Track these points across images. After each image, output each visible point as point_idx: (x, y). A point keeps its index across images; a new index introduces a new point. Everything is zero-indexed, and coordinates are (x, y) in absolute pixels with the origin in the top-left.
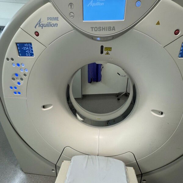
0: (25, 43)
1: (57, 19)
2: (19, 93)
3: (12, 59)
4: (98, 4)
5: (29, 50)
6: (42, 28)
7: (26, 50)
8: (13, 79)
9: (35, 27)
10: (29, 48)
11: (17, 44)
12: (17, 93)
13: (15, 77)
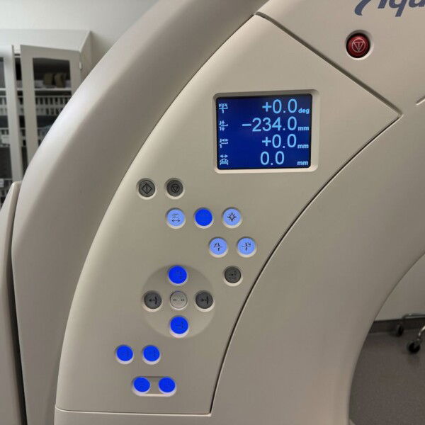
0: (269, 98)
2: (167, 385)
3: (174, 187)
5: (284, 134)
6: (399, 14)
7: (262, 135)
8: (152, 299)
9: (358, 10)
10: (284, 123)
12: (154, 384)
13: (166, 287)
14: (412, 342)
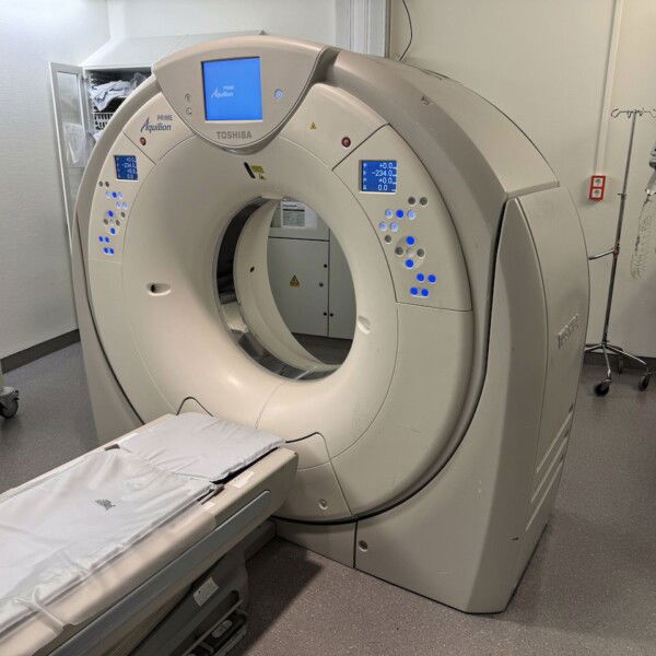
1: (169, 118)
2: (112, 251)
3: (107, 184)
4: (225, 94)
6: (150, 132)
8: (106, 222)
11: (115, 157)
12: (109, 251)
13: (109, 218)
14: (600, 382)
